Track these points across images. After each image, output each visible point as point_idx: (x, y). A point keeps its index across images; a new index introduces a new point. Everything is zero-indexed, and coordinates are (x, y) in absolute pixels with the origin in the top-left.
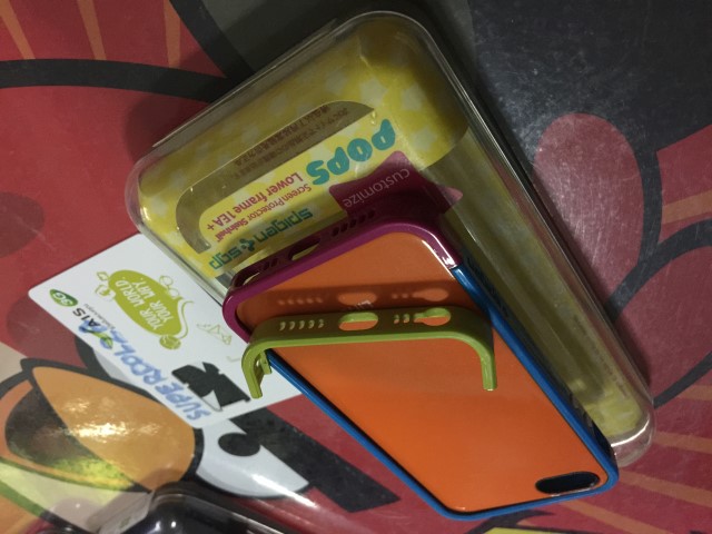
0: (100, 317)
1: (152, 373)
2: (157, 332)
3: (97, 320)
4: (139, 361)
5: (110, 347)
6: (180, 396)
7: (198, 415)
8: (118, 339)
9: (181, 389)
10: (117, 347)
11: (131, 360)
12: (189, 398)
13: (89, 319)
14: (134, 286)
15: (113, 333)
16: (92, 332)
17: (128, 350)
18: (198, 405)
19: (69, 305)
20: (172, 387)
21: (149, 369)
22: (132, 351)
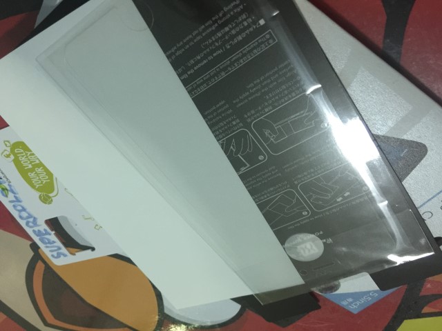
0: (3, 174)
1: (31, 220)
2: (38, 190)
4: (24, 209)
5: (7, 196)
6: (48, 239)
7: (59, 256)
8: (13, 192)
9: (50, 234)
10: (11, 196)
11: (19, 208)
12: (54, 242)
14: (26, 154)
15: (10, 186)
17: (18, 200)
18: (59, 248)
20: (44, 232)
21: (30, 216)
22: (20, 201)
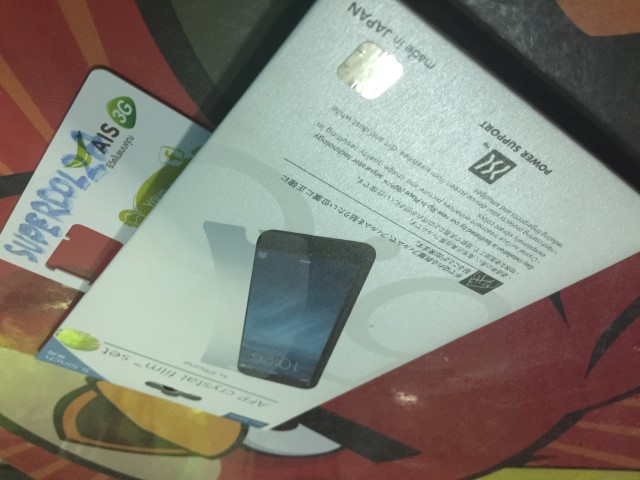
0: (120, 153)
1: (56, 207)
3: (112, 151)
4: (69, 194)
5: (68, 166)
6: (39, 235)
7: (20, 253)
8: (92, 174)
9: (56, 235)
10: (77, 172)
11: (63, 188)
12: (45, 243)
13: (104, 141)
15: (102, 167)
16: (81, 145)
17: (81, 183)
18: (40, 251)
19: (117, 119)
20: (50, 227)
21: (65, 204)
22: (81, 186)
